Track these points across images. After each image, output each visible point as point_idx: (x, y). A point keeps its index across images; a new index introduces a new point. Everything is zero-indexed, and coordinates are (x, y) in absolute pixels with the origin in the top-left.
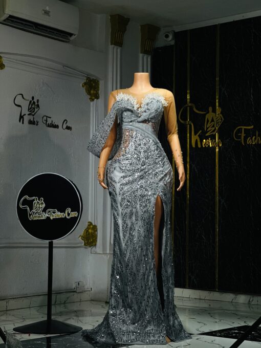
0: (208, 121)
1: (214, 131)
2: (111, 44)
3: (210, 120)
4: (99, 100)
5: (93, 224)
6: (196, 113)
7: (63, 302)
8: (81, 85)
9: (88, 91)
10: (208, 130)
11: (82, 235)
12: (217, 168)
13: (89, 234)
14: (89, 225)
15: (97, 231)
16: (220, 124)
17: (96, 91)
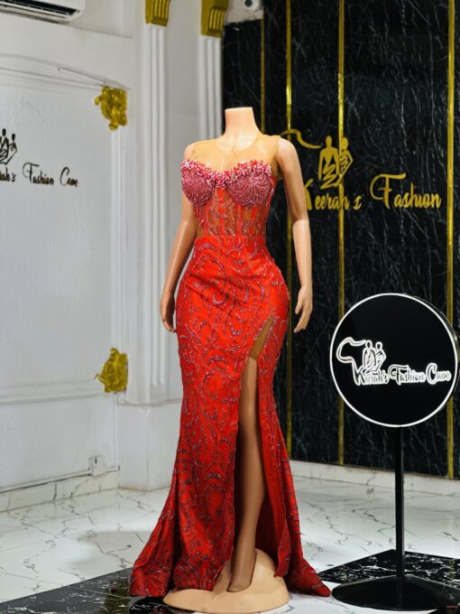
0: (324, 162)
1: (335, 181)
2: (147, 22)
3: (328, 161)
4: (126, 127)
5: (121, 352)
6: (304, 148)
7: (68, 495)
8: (93, 102)
9: (107, 111)
10: (325, 179)
11: (100, 373)
12: (342, 247)
13: (113, 371)
14: (113, 355)
15: (127, 364)
16: (346, 169)
17: (121, 111)
